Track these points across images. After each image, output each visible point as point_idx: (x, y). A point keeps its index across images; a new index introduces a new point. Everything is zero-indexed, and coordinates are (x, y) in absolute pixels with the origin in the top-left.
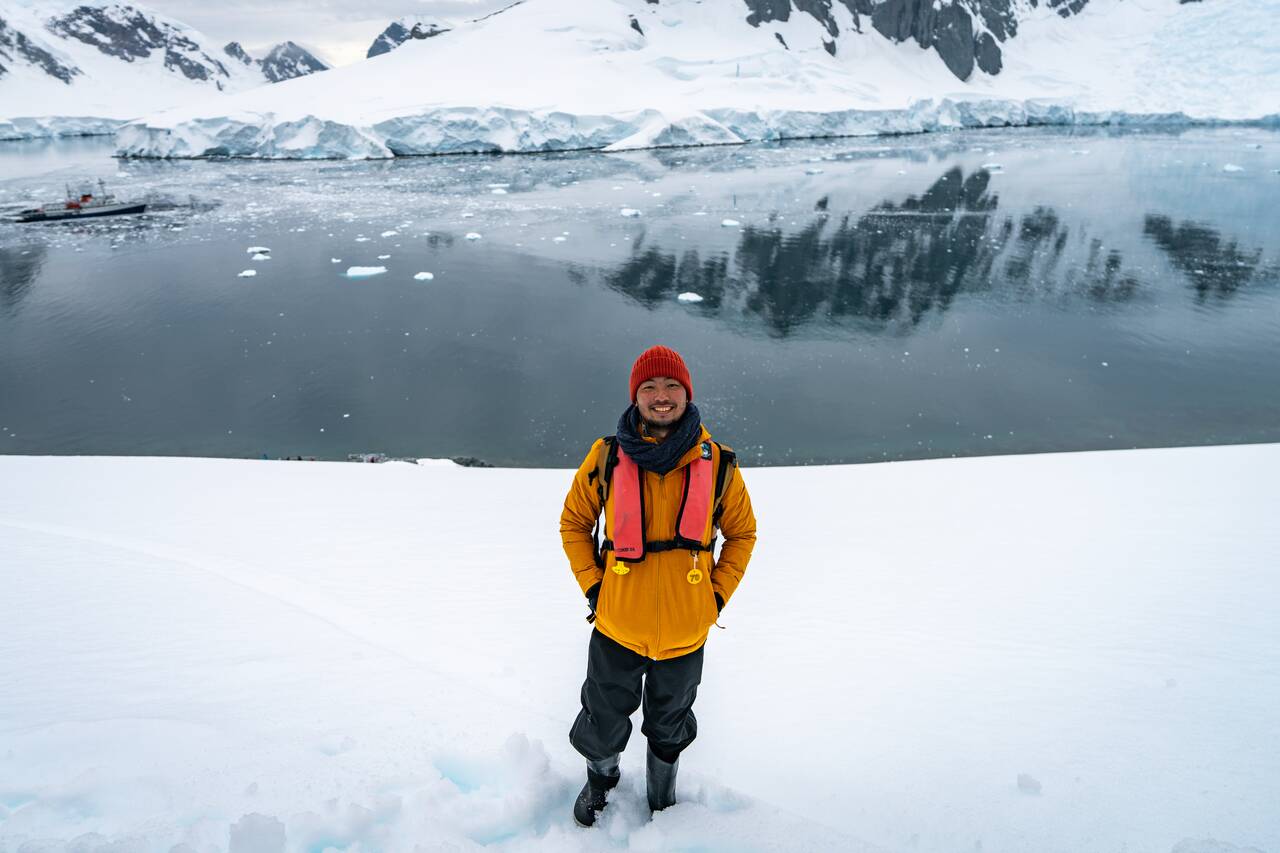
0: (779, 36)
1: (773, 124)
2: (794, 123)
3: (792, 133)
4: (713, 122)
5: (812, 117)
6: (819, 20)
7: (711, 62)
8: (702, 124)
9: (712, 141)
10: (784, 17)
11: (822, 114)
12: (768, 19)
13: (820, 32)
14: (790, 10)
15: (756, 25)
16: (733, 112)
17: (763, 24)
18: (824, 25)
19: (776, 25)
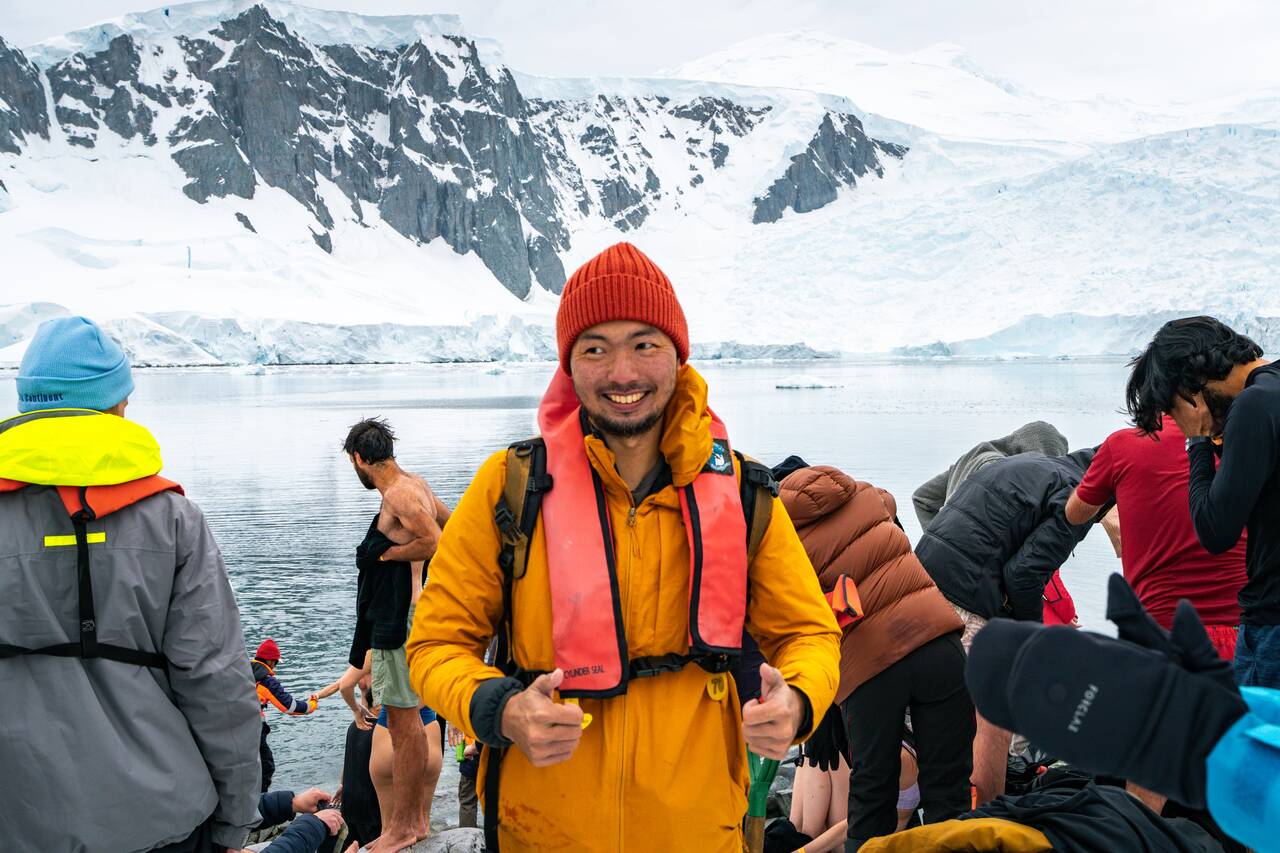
0: (241, 217)
1: (266, 340)
2: (296, 339)
3: (294, 355)
4: (165, 331)
5: (325, 332)
6: (301, 200)
7: (139, 243)
8: (146, 332)
9: (166, 361)
10: (248, 192)
11: (342, 328)
12: (222, 192)
13: (304, 218)
14: (256, 183)
15: (202, 201)
16: (194, 318)
17: (212, 199)
18: (312, 210)
19: (234, 202)
